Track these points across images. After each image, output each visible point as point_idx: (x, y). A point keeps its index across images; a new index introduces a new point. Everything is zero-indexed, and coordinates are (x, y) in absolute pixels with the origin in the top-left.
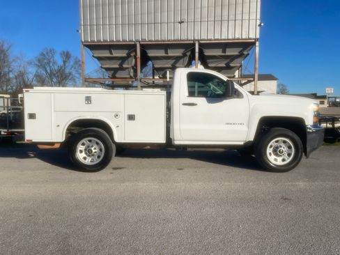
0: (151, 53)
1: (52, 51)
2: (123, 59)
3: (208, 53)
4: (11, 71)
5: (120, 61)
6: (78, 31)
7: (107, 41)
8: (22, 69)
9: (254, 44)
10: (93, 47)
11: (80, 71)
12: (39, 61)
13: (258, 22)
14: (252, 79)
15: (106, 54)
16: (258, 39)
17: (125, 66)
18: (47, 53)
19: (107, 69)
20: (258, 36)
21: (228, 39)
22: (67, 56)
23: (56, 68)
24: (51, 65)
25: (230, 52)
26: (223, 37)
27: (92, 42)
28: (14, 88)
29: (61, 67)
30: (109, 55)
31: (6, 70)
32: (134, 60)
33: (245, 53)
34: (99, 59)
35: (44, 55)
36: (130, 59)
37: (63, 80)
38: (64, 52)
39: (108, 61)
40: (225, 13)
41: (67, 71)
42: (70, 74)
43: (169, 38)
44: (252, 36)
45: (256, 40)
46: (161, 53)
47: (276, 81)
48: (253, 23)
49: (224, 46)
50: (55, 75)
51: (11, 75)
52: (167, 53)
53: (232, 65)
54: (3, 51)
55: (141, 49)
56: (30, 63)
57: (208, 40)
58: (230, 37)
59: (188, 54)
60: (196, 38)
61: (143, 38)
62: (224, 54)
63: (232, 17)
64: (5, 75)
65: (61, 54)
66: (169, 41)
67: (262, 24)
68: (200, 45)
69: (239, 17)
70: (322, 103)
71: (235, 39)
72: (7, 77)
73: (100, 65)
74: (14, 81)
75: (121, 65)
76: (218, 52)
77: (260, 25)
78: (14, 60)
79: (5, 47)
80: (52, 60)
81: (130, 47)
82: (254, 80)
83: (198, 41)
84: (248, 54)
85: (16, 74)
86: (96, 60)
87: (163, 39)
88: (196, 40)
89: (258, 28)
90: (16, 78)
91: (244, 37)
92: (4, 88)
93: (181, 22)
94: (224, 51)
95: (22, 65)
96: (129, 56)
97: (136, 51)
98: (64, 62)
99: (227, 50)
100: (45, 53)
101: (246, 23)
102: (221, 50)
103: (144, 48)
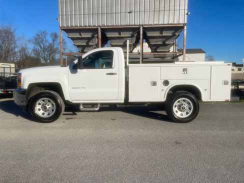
0: (109, 35)
1: (45, 33)
2: (89, 39)
3: (149, 34)
4: (16, 47)
5: (87, 41)
6: (57, 19)
7: (77, 26)
8: (24, 46)
9: (183, 27)
10: (68, 30)
11: (64, 47)
12: (36, 40)
13: (186, 12)
14: (181, 53)
15: (77, 35)
16: (186, 24)
17: (90, 44)
18: (41, 34)
19: (78, 46)
20: (186, 22)
21: (164, 24)
22: (55, 36)
23: (47, 44)
24: (44, 42)
25: (165, 34)
26: (160, 23)
27: (67, 27)
28: (18, 59)
29: (51, 44)
30: (79, 36)
31: (13, 46)
32: (97, 40)
33: (177, 34)
34: (73, 39)
35: (39, 36)
36: (94, 39)
37: (52, 53)
38: (53, 34)
39: (79, 41)
40: (162, 6)
41: (55, 47)
42: (57, 49)
43: (122, 24)
44: (182, 22)
45: (185, 24)
46: (116, 35)
47: (204, 54)
48: (182, 12)
49: (161, 29)
50: (46, 49)
51: (16, 50)
52: (120, 34)
53: (167, 43)
54: (10, 33)
55: (101, 32)
56: (29, 41)
57: (149, 25)
58: (166, 23)
59: (135, 35)
60: (141, 24)
61: (103, 24)
62: (161, 35)
63: (167, 8)
64: (12, 50)
65: (51, 35)
66: (121, 26)
67: (189, 13)
68: (144, 29)
69: (172, 8)
70: (240, 70)
71: (168, 24)
72: (14, 51)
73: (73, 43)
74: (19, 54)
75: (87, 43)
76: (157, 34)
77: (187, 14)
78: (18, 39)
79: (12, 30)
80: (44, 39)
81: (94, 31)
82: (183, 54)
83: (143, 26)
84: (179, 35)
85: (20, 49)
86: (70, 39)
87: (117, 24)
88: (141, 25)
89: (186, 16)
90: (20, 52)
91: (175, 23)
92: (12, 59)
93: (130, 12)
94: (161, 33)
95: (24, 43)
96: (93, 37)
97: (98, 33)
98: (54, 41)
99: (164, 32)
100: (40, 34)
101: (177, 13)
102: (159, 32)
103: (104, 31)
